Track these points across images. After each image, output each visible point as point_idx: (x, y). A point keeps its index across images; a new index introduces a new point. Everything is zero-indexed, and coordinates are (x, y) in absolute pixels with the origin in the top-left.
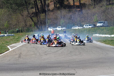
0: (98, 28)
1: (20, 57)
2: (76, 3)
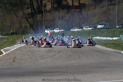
0: (99, 30)
1: (14, 61)
2: (75, 4)
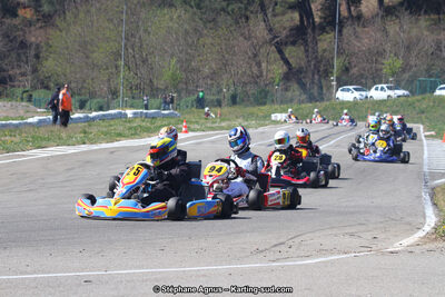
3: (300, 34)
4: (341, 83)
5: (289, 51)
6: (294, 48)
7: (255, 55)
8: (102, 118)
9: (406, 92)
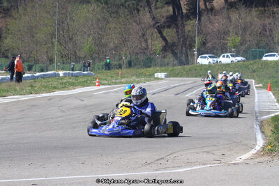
3: (173, 21)
4: (200, 53)
5: (166, 32)
6: (169, 30)
7: (144, 35)
8: (43, 77)
9: (243, 59)
